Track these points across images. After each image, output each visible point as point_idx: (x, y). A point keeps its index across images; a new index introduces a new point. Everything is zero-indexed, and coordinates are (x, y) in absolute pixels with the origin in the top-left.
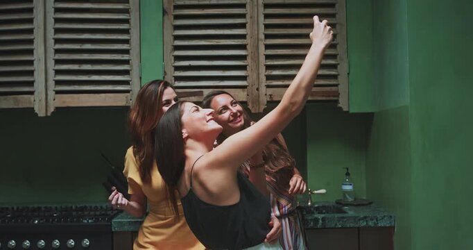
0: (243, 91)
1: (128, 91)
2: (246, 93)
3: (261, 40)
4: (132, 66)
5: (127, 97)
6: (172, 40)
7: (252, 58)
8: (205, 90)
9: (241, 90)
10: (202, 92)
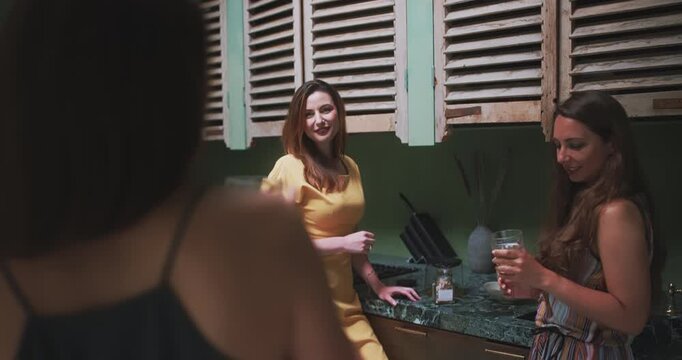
0: (535, 104)
1: (392, 111)
2: (539, 107)
3: (567, 13)
4: (397, 74)
5: (391, 119)
6: (444, 28)
7: (547, 47)
8: (483, 106)
9: (532, 102)
10: (479, 108)
